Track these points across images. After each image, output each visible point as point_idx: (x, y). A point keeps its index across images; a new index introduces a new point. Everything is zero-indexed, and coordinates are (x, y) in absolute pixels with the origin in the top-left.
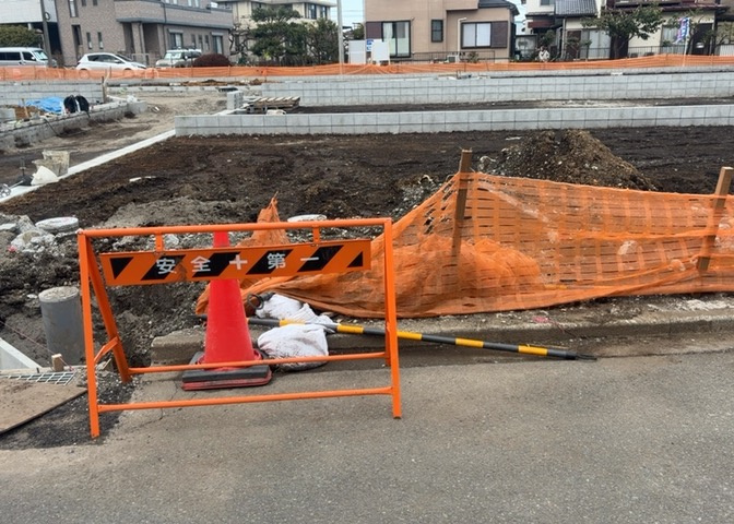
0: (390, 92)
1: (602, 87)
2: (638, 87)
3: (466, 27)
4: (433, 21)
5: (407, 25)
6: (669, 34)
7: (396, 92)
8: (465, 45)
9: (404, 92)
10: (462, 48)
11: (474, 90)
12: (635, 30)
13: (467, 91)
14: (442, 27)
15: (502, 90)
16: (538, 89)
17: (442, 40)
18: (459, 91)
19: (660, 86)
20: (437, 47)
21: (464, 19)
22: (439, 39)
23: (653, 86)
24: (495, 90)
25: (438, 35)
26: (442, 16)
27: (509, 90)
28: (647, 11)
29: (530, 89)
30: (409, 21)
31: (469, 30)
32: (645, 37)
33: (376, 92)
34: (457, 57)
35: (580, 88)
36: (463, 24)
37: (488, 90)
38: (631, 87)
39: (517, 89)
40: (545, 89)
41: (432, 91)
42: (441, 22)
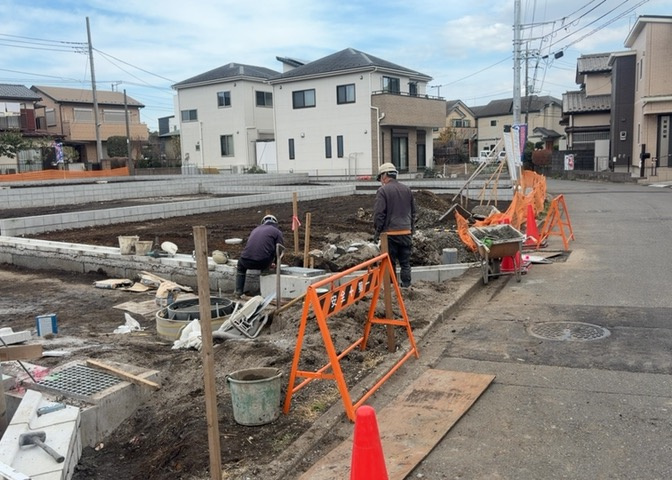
1: (130, 190)
2: (150, 189)
6: (24, 155)
12: (2, 151)
13: (40, 197)
15: (67, 195)
16: (91, 193)
18: (35, 197)
23: (158, 188)
24: (62, 195)
27: (72, 195)
28: (13, 136)
32: (11, 157)
35: (118, 191)
37: (57, 195)
38: (147, 189)
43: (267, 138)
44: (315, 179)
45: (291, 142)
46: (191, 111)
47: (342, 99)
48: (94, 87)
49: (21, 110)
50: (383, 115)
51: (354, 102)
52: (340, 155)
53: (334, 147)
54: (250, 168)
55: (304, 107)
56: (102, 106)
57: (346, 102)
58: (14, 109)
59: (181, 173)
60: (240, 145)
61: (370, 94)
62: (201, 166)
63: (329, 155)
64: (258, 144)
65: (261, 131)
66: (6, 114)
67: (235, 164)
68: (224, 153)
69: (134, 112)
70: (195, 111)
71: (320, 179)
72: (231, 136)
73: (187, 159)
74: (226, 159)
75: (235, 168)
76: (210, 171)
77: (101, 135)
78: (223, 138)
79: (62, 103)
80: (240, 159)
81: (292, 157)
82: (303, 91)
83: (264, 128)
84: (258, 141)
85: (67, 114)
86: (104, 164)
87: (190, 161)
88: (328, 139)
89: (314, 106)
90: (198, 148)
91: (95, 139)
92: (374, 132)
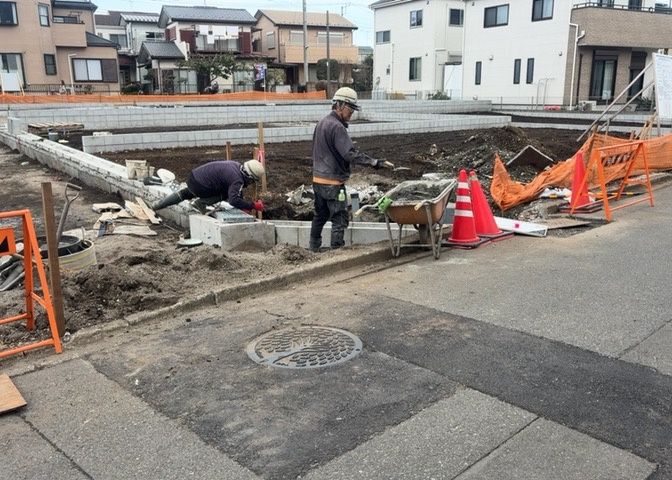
0: (134, 118)
3: (76, 62)
4: (45, 55)
5: (18, 58)
6: (239, 76)
7: (139, 118)
8: (78, 78)
9: (145, 117)
10: (75, 81)
11: (200, 116)
12: (218, 72)
13: (194, 116)
14: (54, 61)
15: (220, 115)
17: (55, 73)
18: (189, 116)
19: (318, 113)
20: (52, 80)
21: (74, 55)
22: (52, 72)
24: (215, 115)
25: (51, 68)
26: (53, 51)
27: (225, 115)
28: (227, 58)
29: (239, 115)
30: (20, 54)
31: (79, 65)
32: (226, 78)
33: (122, 118)
34: (72, 89)
36: (73, 59)
37: (210, 115)
39: (231, 115)
40: (249, 114)
41: (168, 116)
42: (53, 56)
43: (455, 61)
44: (499, 107)
45: (479, 64)
46: (385, 32)
47: (537, 16)
48: (304, 10)
49: (240, 33)
50: (583, 33)
51: (551, 18)
52: (529, 80)
53: (523, 71)
54: (435, 93)
55: (496, 25)
56: (311, 28)
57: (542, 19)
58: (233, 32)
59: (370, 98)
60: (427, 69)
61: (571, 7)
62: (389, 91)
63: (516, 81)
64: (447, 67)
65: (451, 54)
66: (226, 38)
67: (419, 89)
68: (412, 77)
69: (347, 34)
70: (388, 32)
71: (504, 107)
72: (420, 58)
73: (378, 83)
74: (413, 83)
75: (421, 93)
76: (397, 97)
77: (307, 57)
78: (412, 61)
79: (281, 26)
80: (427, 84)
81: (478, 82)
82: (496, 8)
83: (454, 51)
84: (447, 64)
85: (284, 36)
86: (309, 86)
87: (381, 86)
88: (518, 62)
89: (506, 24)
90: (388, 71)
91: (302, 62)
92: (570, 54)
